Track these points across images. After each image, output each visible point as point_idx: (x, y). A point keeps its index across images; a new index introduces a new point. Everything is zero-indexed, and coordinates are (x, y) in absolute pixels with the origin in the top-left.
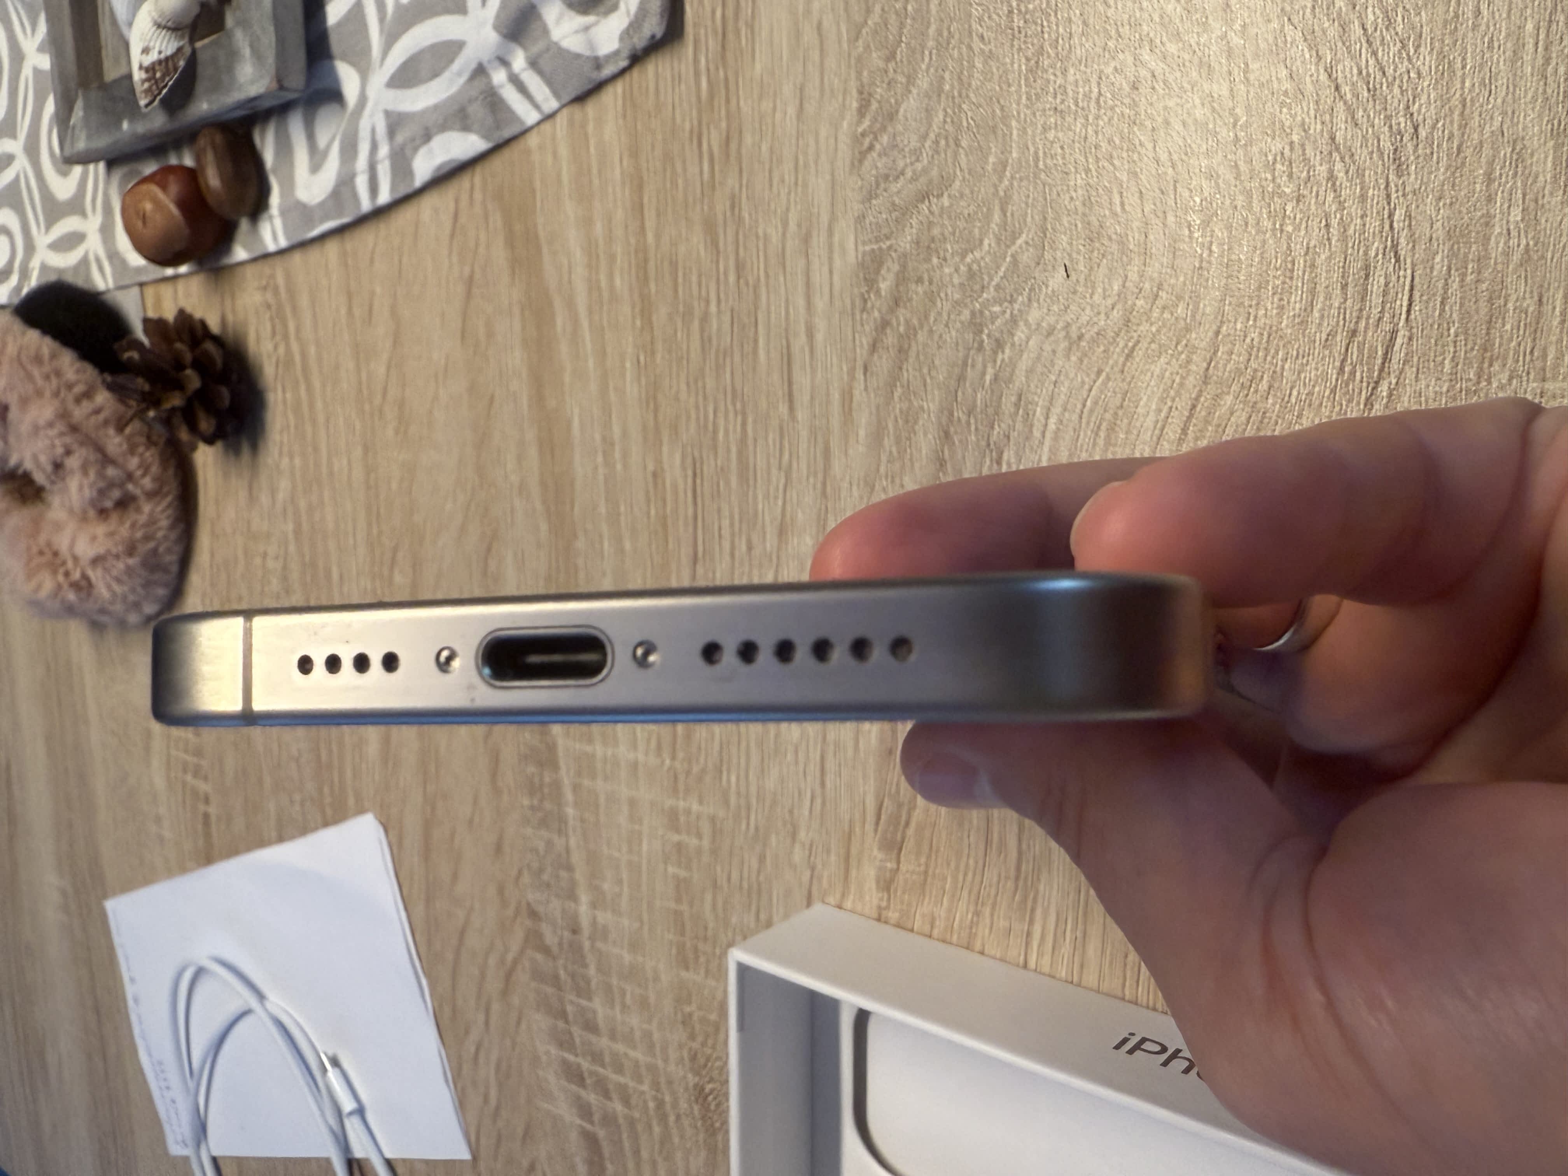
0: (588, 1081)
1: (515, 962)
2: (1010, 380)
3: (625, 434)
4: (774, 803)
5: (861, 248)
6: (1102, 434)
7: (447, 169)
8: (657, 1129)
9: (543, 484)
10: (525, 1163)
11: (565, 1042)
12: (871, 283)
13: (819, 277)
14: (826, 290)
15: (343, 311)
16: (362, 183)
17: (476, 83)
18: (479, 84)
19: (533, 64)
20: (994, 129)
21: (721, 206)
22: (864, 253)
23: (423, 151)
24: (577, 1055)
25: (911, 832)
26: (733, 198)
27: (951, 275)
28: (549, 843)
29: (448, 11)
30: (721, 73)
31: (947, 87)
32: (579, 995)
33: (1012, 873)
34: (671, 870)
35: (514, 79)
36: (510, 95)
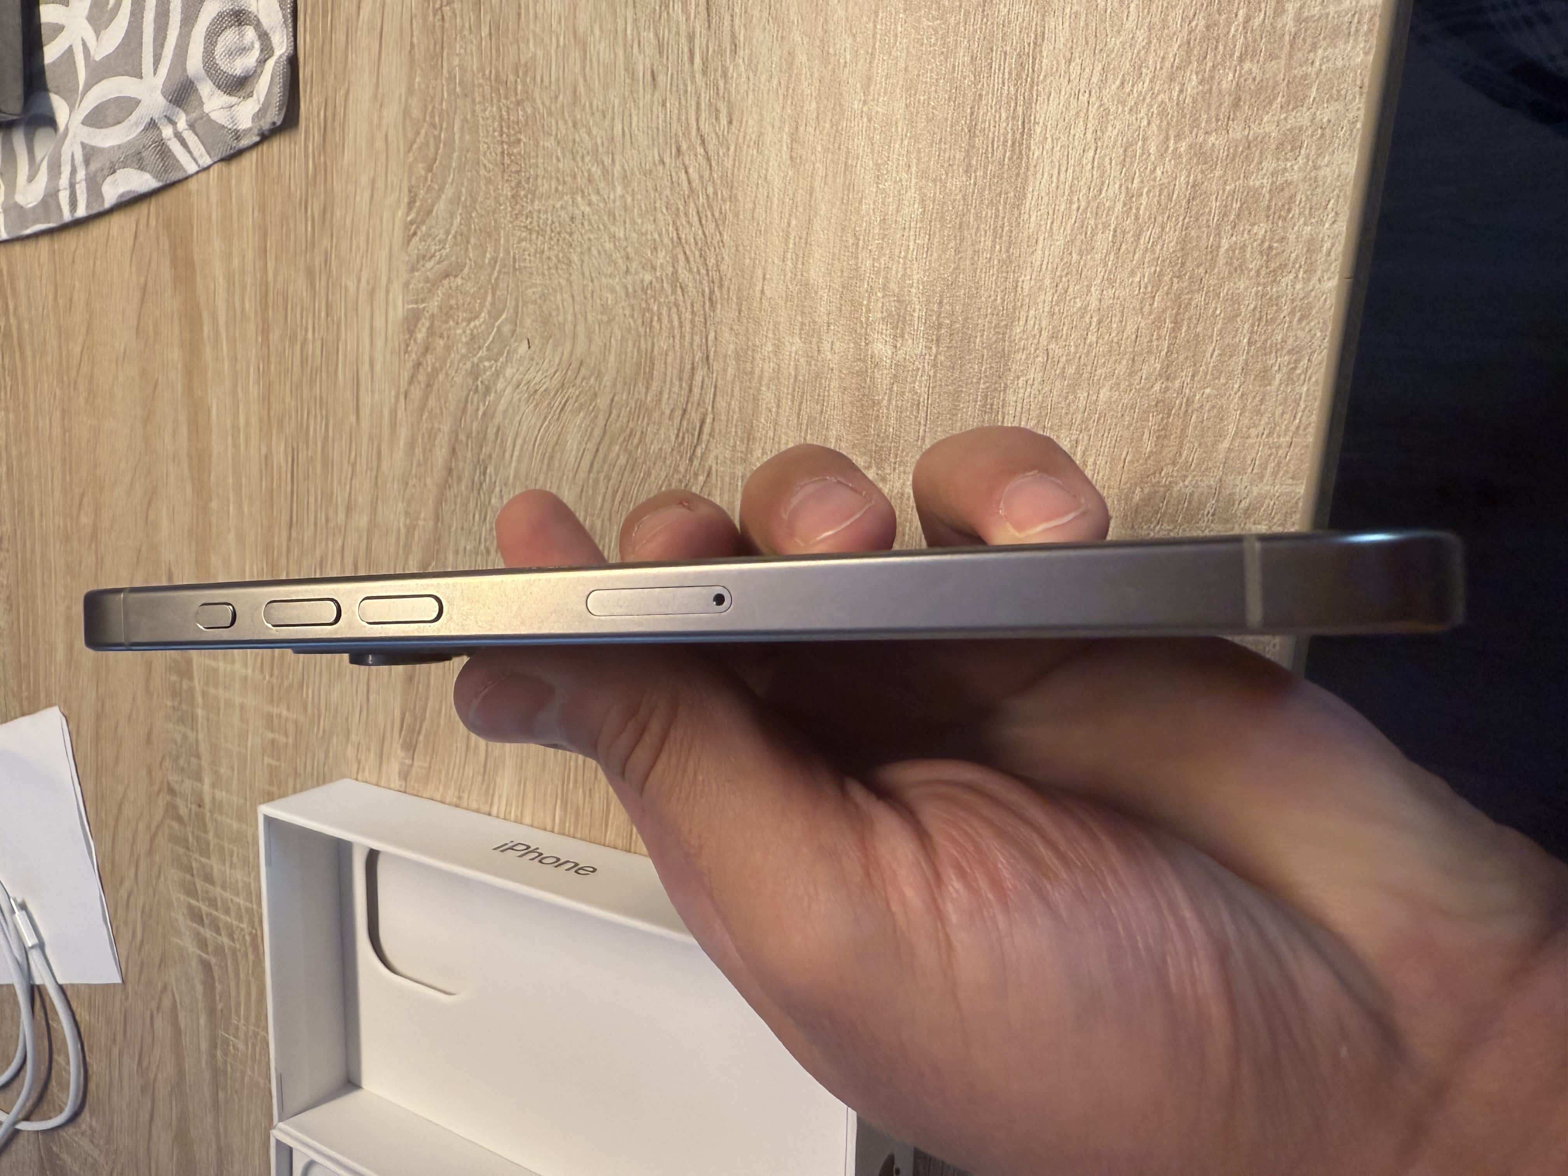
0: (206, 921)
1: (158, 827)
2: (492, 417)
3: (248, 424)
4: (336, 711)
5: (406, 306)
6: (546, 461)
7: (128, 197)
8: (251, 957)
9: (190, 456)
10: (160, 986)
11: (191, 892)
12: (411, 332)
13: (379, 322)
14: (383, 334)
15: (51, 297)
16: (64, 197)
17: (149, 134)
18: (152, 134)
19: (192, 126)
20: (489, 235)
21: (318, 260)
22: (408, 310)
23: (109, 179)
24: (198, 900)
25: (421, 738)
26: (326, 254)
27: (460, 335)
28: (185, 737)
29: (127, 74)
30: (322, 159)
31: (463, 199)
32: (201, 855)
33: (482, 770)
34: (267, 760)
35: (178, 136)
36: (176, 147)
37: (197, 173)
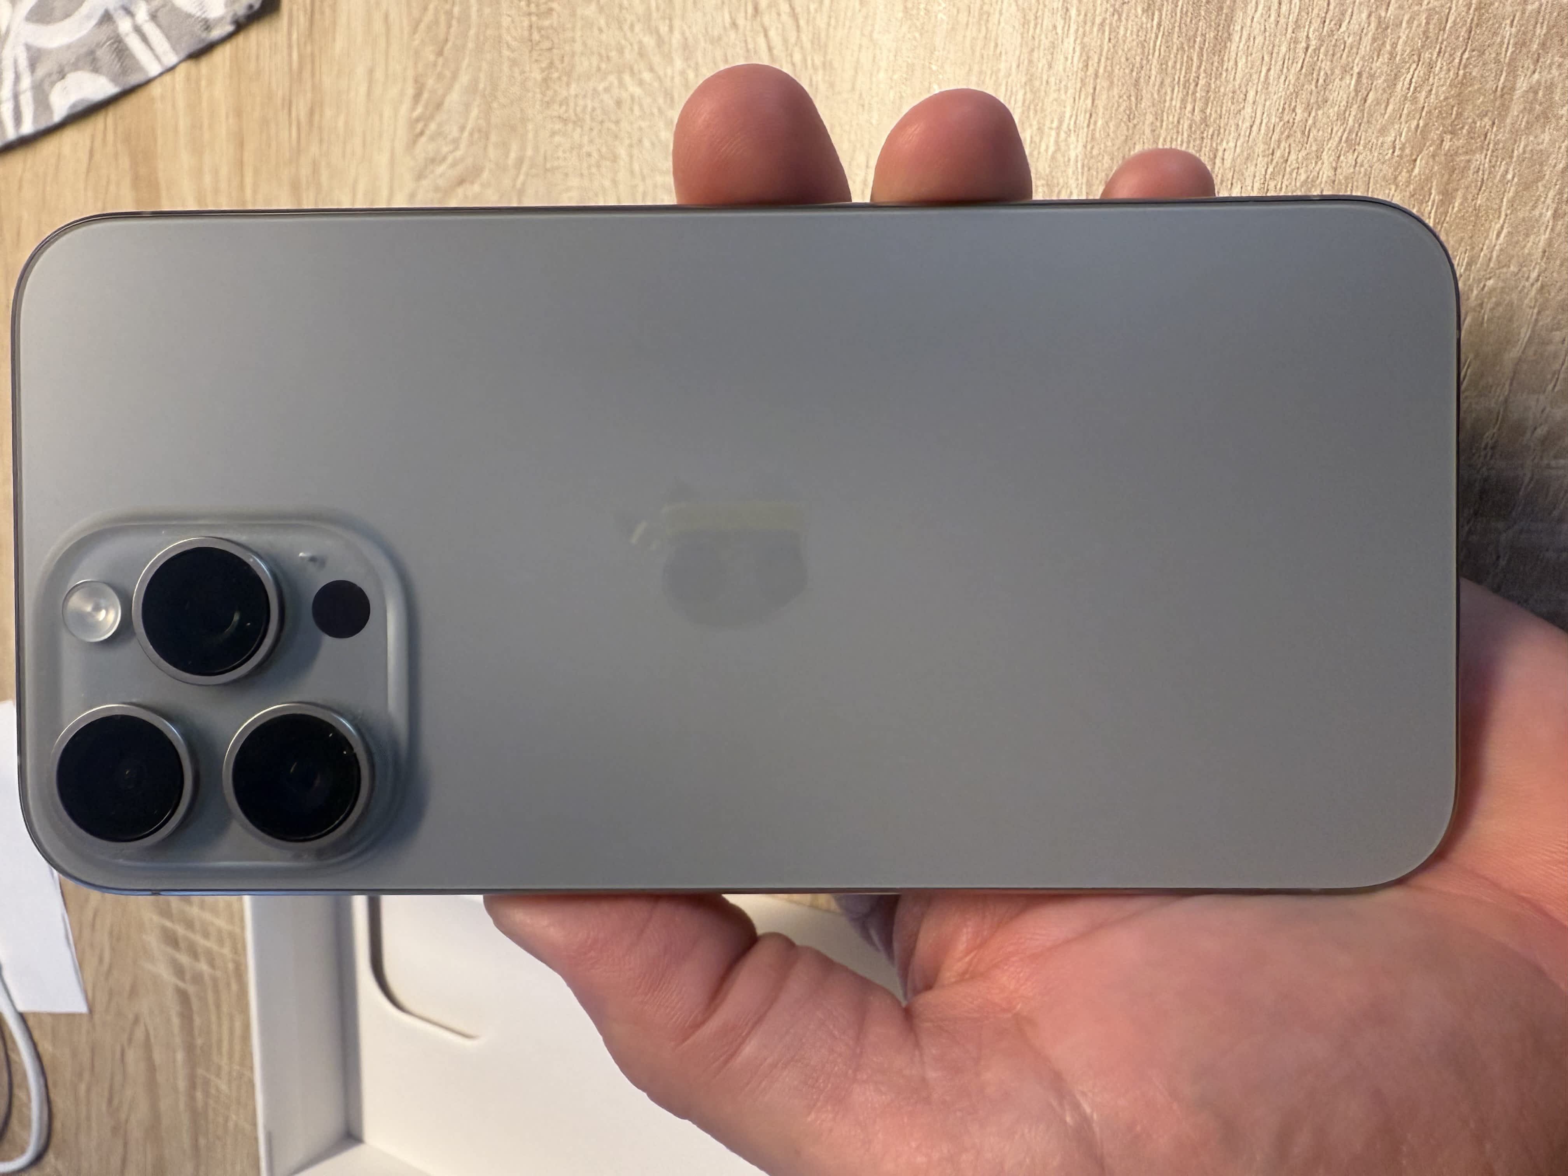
7: (80, 108)
10: (131, 1016)
16: (7, 111)
17: (104, 28)
18: (106, 31)
19: (154, 17)
26: (314, 163)
30: (309, 48)
35: (138, 30)
36: (134, 43)
37: (161, 74)
